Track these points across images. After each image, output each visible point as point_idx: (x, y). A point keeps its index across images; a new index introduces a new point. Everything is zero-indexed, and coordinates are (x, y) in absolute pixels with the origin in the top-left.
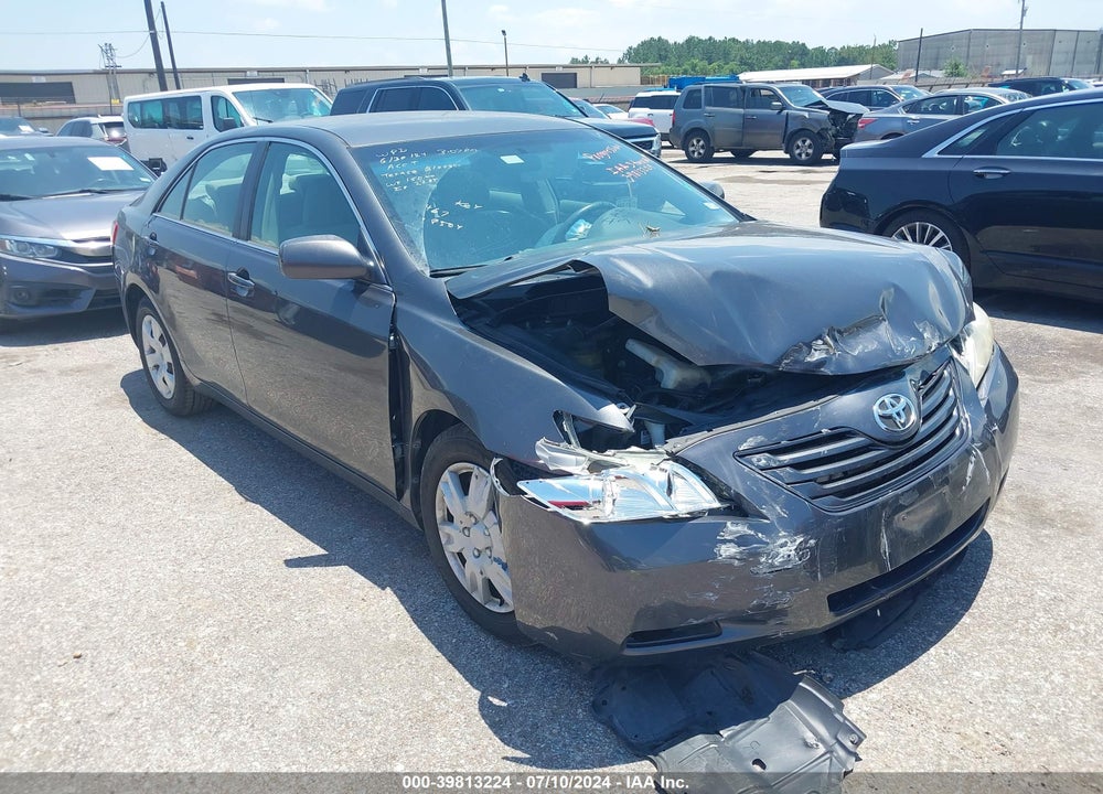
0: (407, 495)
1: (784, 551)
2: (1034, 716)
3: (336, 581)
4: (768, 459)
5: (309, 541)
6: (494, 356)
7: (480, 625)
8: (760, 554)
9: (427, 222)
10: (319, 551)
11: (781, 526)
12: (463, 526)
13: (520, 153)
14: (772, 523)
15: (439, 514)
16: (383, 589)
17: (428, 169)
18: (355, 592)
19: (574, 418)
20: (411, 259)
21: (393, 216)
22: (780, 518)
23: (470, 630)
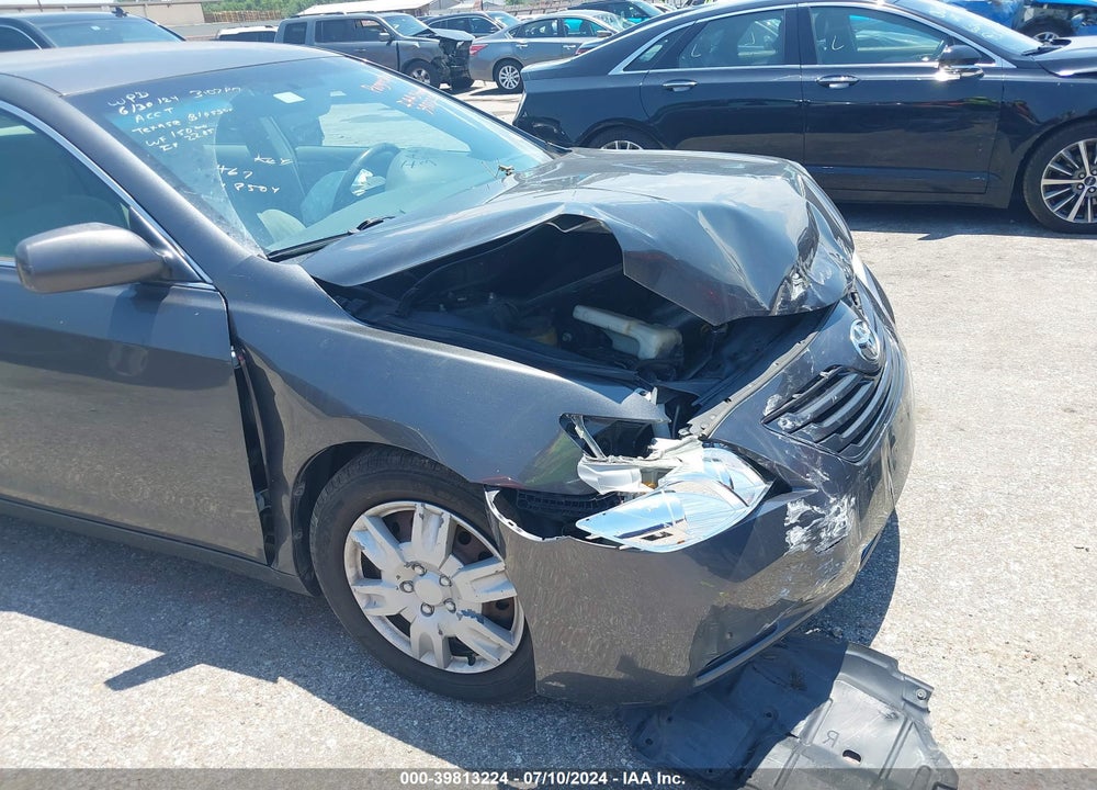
0: (286, 552)
1: (839, 519)
2: (1028, 611)
3: (203, 689)
4: (792, 420)
5: (126, 645)
6: (442, 358)
7: (436, 692)
8: (820, 530)
9: (230, 189)
10: (149, 655)
11: (829, 492)
12: (401, 581)
13: (294, 89)
14: (821, 491)
15: (351, 571)
16: (275, 681)
17: (192, 117)
18: (240, 697)
19: (587, 419)
20: (231, 242)
21: (179, 187)
22: (825, 484)
23: (426, 701)
